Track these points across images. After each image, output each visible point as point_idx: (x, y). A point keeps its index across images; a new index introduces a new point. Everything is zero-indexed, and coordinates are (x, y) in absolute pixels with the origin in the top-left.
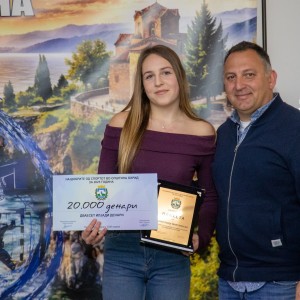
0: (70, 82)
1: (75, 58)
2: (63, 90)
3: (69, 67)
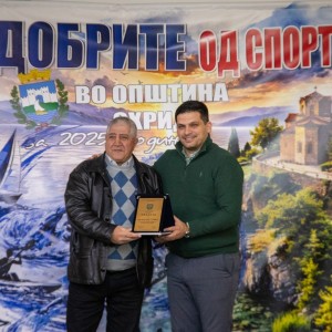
0: (253, 147)
1: (257, 130)
2: (247, 153)
3: (252, 137)
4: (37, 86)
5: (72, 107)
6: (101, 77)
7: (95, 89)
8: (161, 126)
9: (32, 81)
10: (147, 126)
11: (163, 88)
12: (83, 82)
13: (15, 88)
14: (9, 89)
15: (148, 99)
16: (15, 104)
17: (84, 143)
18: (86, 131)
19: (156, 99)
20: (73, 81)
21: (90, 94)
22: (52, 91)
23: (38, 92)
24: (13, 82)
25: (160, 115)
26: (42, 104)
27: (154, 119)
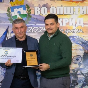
4: (18, 7)
5: (33, 16)
6: (45, 3)
7: (43, 9)
8: (71, 24)
9: (16, 5)
10: (64, 25)
11: (72, 8)
12: (38, 5)
13: (9, 8)
14: (6, 8)
15: (65, 13)
16: (9, 14)
17: (37, 32)
18: (39, 27)
19: (69, 13)
20: (33, 5)
21: (40, 11)
22: (24, 9)
23: (19, 10)
24: (8, 6)
25: (70, 20)
26: (20, 15)
27: (67, 22)
